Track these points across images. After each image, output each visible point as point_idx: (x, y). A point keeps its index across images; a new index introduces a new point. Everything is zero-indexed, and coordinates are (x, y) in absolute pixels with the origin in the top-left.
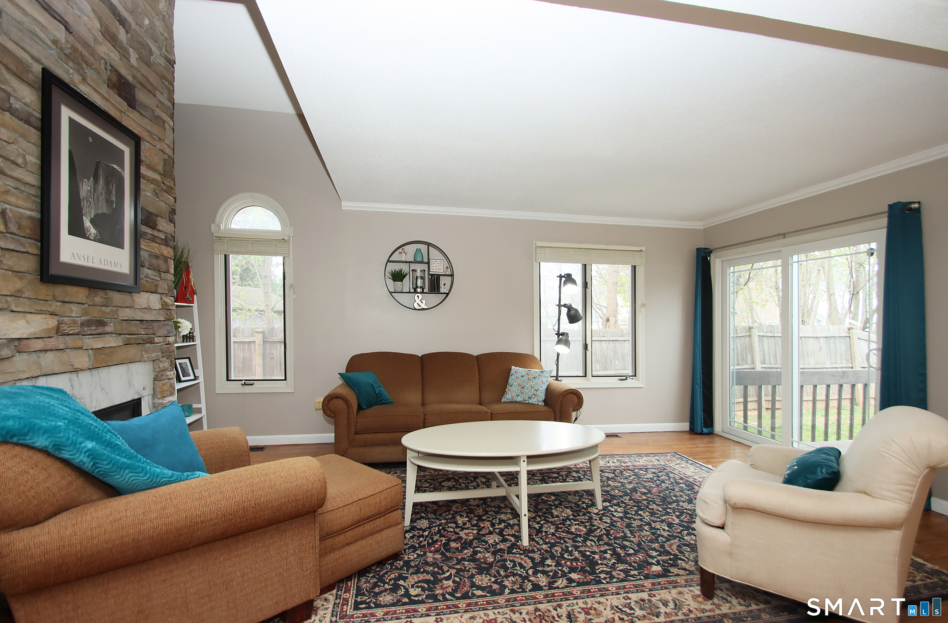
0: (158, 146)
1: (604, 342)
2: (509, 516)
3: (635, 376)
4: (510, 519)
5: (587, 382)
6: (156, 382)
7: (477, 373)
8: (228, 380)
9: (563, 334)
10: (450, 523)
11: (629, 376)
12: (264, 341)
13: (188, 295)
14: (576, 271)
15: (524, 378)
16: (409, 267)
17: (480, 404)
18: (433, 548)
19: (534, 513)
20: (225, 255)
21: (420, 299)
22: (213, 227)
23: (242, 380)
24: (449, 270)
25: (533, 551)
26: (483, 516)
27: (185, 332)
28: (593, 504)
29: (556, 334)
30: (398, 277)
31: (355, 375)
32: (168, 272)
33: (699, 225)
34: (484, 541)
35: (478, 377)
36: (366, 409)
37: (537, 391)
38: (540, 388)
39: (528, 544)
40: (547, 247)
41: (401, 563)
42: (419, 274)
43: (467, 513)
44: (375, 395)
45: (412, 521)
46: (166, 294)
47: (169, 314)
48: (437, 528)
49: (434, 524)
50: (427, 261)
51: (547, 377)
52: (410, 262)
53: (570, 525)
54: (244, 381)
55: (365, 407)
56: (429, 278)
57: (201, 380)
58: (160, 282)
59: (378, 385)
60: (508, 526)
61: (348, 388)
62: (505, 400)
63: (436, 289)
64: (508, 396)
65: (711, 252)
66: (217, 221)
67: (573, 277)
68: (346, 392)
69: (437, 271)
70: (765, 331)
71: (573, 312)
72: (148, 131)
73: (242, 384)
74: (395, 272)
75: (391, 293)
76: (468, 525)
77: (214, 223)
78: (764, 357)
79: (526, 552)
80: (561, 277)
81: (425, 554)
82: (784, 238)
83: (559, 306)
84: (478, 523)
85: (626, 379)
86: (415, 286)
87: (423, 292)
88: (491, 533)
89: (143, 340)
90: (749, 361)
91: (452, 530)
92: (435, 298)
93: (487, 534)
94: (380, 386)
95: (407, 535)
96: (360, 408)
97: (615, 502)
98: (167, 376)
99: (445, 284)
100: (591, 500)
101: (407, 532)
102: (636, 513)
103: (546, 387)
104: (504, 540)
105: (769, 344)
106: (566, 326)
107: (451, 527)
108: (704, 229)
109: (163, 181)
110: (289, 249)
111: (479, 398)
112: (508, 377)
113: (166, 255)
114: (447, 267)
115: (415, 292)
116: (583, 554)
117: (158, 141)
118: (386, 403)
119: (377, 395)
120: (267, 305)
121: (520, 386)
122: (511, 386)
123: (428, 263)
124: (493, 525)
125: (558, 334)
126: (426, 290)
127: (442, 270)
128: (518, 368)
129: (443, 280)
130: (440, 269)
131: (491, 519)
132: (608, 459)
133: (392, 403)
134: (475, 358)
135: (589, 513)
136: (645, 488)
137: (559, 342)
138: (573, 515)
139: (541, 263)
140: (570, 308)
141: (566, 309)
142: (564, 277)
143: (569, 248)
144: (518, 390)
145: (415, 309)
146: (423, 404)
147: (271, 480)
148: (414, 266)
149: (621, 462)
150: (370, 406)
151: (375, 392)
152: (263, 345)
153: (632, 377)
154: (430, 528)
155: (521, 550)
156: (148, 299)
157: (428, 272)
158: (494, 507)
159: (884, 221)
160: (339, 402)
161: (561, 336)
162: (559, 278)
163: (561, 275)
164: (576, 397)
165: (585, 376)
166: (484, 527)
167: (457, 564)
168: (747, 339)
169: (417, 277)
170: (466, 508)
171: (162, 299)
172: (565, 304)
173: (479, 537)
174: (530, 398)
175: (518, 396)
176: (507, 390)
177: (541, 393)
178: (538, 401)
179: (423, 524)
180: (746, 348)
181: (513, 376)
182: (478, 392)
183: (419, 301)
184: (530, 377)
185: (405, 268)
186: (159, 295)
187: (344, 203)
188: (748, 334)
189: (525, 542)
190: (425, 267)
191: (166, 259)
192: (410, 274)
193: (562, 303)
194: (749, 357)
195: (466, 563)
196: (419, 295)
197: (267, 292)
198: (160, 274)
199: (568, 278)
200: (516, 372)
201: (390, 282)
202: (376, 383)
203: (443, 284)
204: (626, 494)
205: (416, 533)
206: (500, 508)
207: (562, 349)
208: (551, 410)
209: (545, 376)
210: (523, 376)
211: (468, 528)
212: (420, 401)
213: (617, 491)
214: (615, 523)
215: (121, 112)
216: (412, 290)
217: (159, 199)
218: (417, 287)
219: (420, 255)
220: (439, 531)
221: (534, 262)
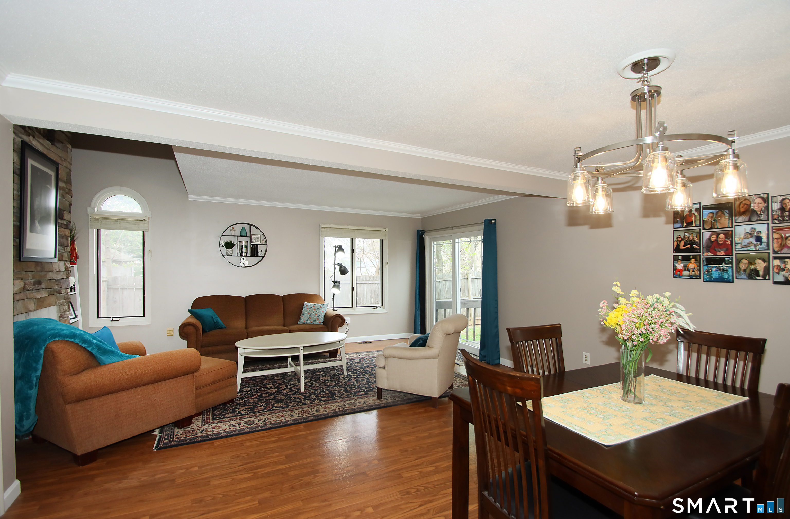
0: (64, 165)
1: (376, 284)
2: (296, 382)
3: (383, 306)
4: (296, 383)
5: (353, 311)
6: (61, 319)
7: (282, 307)
8: (98, 318)
9: (336, 282)
10: (262, 388)
11: (379, 306)
12: (108, 288)
13: (73, 259)
14: (346, 243)
15: (312, 309)
16: (237, 239)
17: (284, 326)
18: (253, 398)
19: (310, 379)
20: (98, 230)
21: (244, 260)
22: (89, 210)
23: (110, 318)
24: (264, 241)
25: (306, 393)
26: (282, 383)
27: (72, 285)
28: (343, 373)
29: (333, 282)
30: (229, 246)
31: (198, 311)
32: (68, 246)
33: (419, 216)
34: (281, 392)
35: (282, 309)
36: (208, 331)
37: (319, 316)
38: (321, 315)
39: (304, 391)
40: (328, 228)
41: (236, 404)
42: (244, 244)
43: (273, 383)
44: (214, 323)
45: (240, 389)
46: (66, 260)
47: (68, 273)
48: (255, 390)
49: (254, 389)
50: (249, 236)
51: (325, 308)
52: (237, 236)
53: (327, 383)
54: (112, 318)
55: (207, 331)
56: (250, 246)
57: (80, 318)
58: (64, 254)
59: (215, 317)
60: (295, 385)
61: (196, 319)
62: (300, 323)
63: (255, 254)
64: (302, 321)
65: (425, 232)
66: (92, 205)
67: (343, 248)
68: (194, 321)
69: (256, 242)
70: (476, 275)
71: (343, 268)
72: (59, 156)
73: (111, 321)
74: (227, 242)
75: (224, 256)
76: (273, 387)
77: (90, 207)
78: (475, 292)
79: (302, 394)
80: (335, 247)
81: (249, 400)
82: (453, 229)
83: (335, 264)
84: (278, 386)
85: (377, 308)
86: (241, 252)
87: (246, 256)
88: (285, 389)
89: (57, 292)
90: (467, 295)
91: (264, 390)
92: (255, 259)
93: (283, 390)
94: (217, 317)
95: (238, 394)
96: (204, 331)
97: (355, 372)
98: (67, 315)
99: (261, 251)
100: (342, 372)
101: (238, 393)
102: (364, 375)
103: (324, 314)
104: (292, 391)
105: (478, 284)
106: (339, 276)
107: (263, 389)
108: (422, 218)
109: (66, 187)
110: (148, 225)
111: (283, 322)
112: (302, 309)
113: (67, 235)
114: (263, 240)
115: (241, 255)
116: (330, 392)
117: (64, 161)
118: (221, 328)
119: (215, 323)
120: (108, 258)
121: (309, 314)
122: (304, 314)
123: (250, 237)
124: (286, 386)
125: (334, 282)
126: (248, 254)
127: (260, 241)
128: (308, 303)
129: (260, 248)
130: (258, 241)
131: (286, 384)
132: (359, 354)
133: (225, 328)
134: (281, 298)
135: (340, 377)
136: (373, 365)
137: (334, 286)
138: (330, 379)
139: (325, 238)
140: (341, 266)
141: (339, 267)
142: (337, 247)
143: (342, 228)
144: (308, 316)
145: (241, 267)
146: (246, 328)
147: (175, 357)
148: (240, 239)
149: (366, 355)
150: (210, 330)
151: (214, 321)
152: (107, 291)
153: (380, 307)
154: (251, 390)
155: (299, 393)
156: (59, 265)
157: (250, 243)
158: (289, 379)
159: (482, 227)
160: (191, 327)
161: (335, 283)
162: (334, 248)
163: (335, 246)
164: (340, 319)
165: (352, 307)
166: (282, 387)
167: (266, 401)
168: (466, 280)
169: (242, 246)
170: (272, 381)
171: (65, 264)
172: (338, 264)
173: (278, 391)
174: (315, 321)
175: (307, 320)
176: (301, 317)
177: (321, 317)
178: (319, 322)
179: (247, 389)
180: (465, 286)
181: (305, 308)
182: (283, 319)
183: (244, 261)
184: (315, 308)
185: (234, 240)
186: (63, 262)
187: (190, 196)
188: (466, 277)
189: (302, 390)
190: (248, 239)
191: (67, 237)
192: (237, 244)
193: (336, 263)
194: (466, 292)
195: (270, 400)
196: (244, 257)
197: (108, 248)
198: (64, 248)
199: (340, 248)
200: (307, 306)
201: (223, 249)
202: (214, 315)
203: (260, 250)
204: (362, 368)
205: (243, 393)
206: (291, 379)
207: (335, 291)
208: (326, 327)
209: (324, 308)
210: (311, 308)
211: (273, 389)
212: (244, 326)
213: (358, 367)
214: (351, 380)
215: (48, 149)
216: (239, 254)
217: (65, 199)
218: (242, 252)
219: (245, 232)
220: (256, 391)
221: (320, 236)
